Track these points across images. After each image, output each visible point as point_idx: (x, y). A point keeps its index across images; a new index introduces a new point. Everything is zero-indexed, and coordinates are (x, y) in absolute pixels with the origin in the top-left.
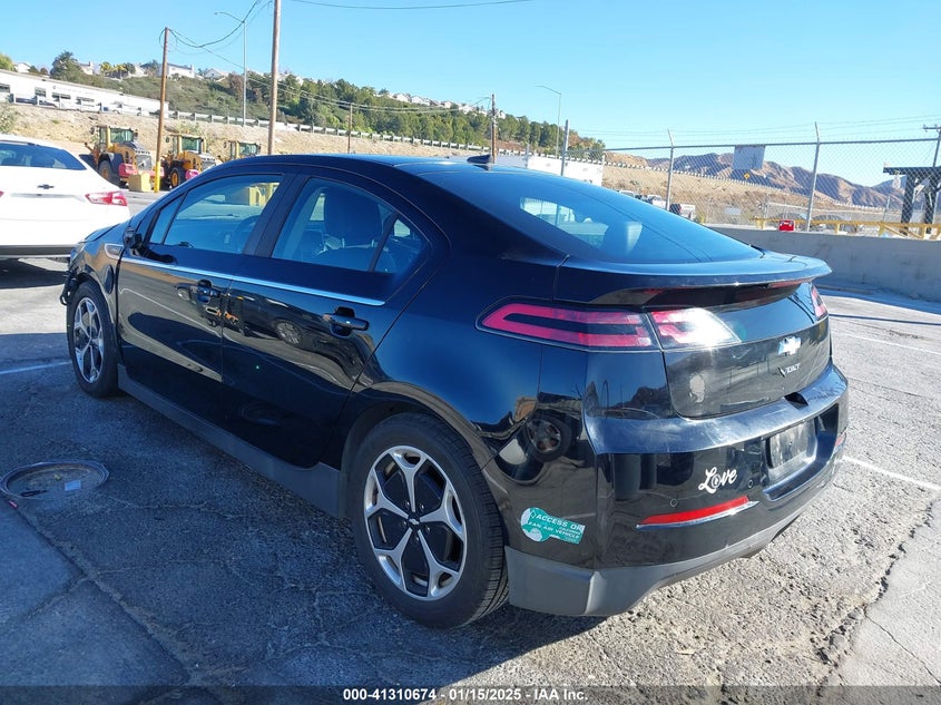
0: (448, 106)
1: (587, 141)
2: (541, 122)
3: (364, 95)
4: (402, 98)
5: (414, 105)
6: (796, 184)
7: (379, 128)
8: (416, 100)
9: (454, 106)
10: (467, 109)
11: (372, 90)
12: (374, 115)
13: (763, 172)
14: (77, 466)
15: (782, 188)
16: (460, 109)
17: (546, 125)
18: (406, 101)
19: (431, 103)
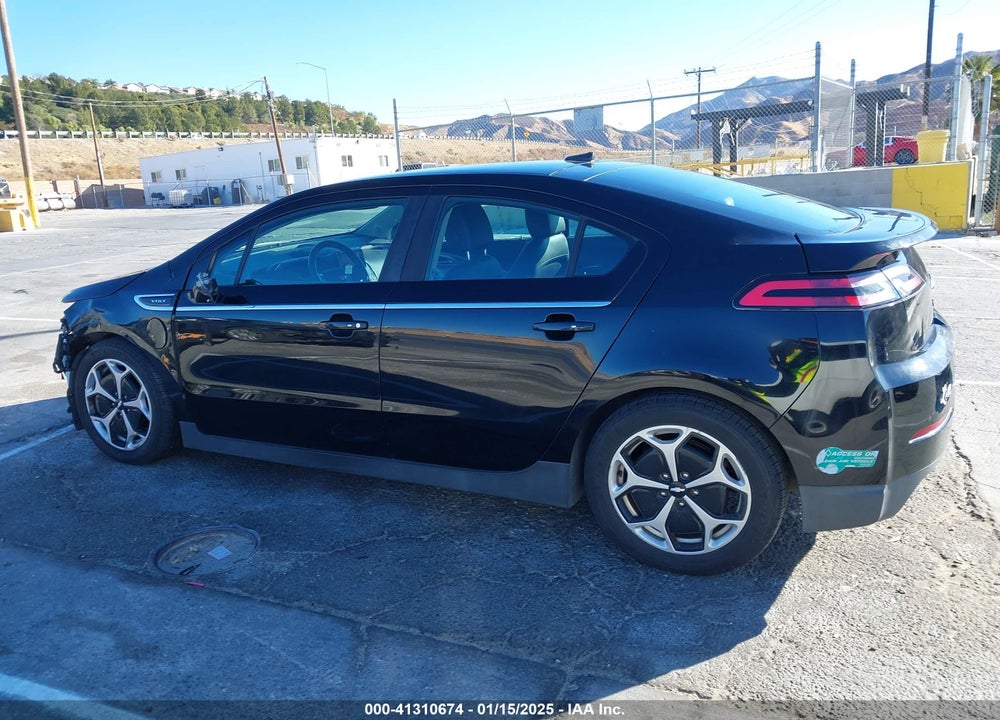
0: (192, 92)
1: (356, 115)
2: (303, 100)
3: (85, 88)
4: (133, 88)
5: (150, 94)
6: (569, 137)
7: (113, 124)
8: (152, 89)
9: (200, 92)
10: (216, 95)
11: (94, 83)
12: (104, 110)
13: (537, 128)
14: (207, 533)
15: (557, 141)
16: (207, 94)
17: (309, 103)
18: (141, 91)
19: (171, 90)
